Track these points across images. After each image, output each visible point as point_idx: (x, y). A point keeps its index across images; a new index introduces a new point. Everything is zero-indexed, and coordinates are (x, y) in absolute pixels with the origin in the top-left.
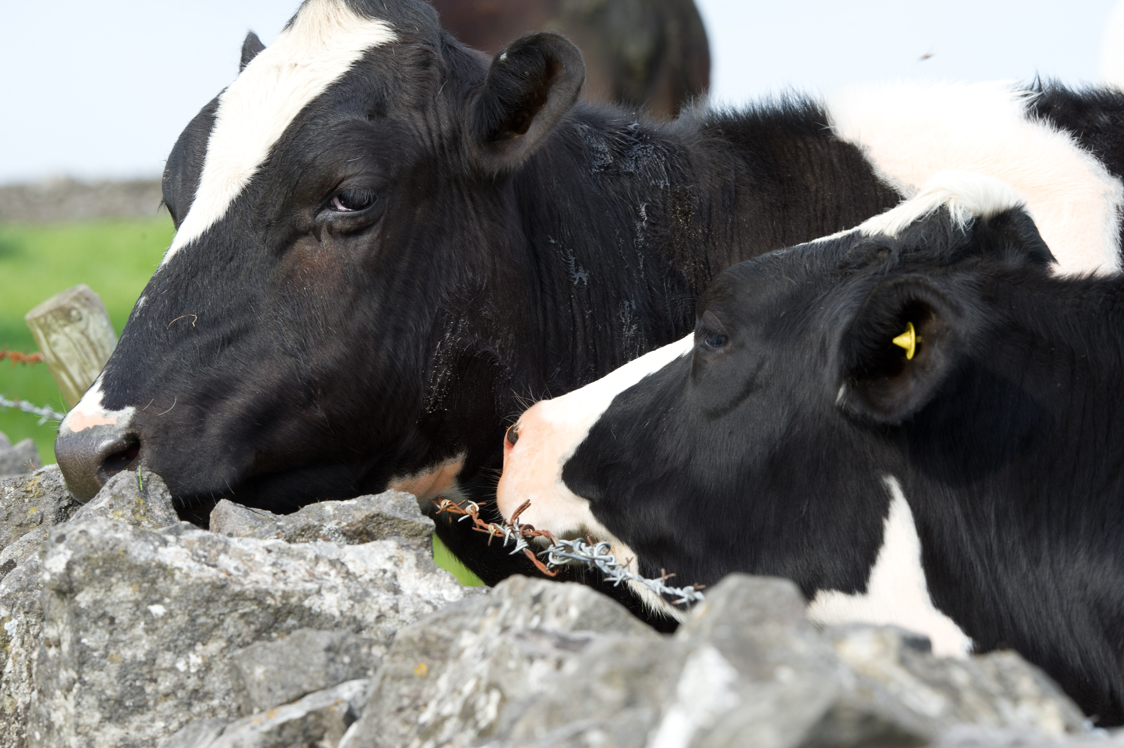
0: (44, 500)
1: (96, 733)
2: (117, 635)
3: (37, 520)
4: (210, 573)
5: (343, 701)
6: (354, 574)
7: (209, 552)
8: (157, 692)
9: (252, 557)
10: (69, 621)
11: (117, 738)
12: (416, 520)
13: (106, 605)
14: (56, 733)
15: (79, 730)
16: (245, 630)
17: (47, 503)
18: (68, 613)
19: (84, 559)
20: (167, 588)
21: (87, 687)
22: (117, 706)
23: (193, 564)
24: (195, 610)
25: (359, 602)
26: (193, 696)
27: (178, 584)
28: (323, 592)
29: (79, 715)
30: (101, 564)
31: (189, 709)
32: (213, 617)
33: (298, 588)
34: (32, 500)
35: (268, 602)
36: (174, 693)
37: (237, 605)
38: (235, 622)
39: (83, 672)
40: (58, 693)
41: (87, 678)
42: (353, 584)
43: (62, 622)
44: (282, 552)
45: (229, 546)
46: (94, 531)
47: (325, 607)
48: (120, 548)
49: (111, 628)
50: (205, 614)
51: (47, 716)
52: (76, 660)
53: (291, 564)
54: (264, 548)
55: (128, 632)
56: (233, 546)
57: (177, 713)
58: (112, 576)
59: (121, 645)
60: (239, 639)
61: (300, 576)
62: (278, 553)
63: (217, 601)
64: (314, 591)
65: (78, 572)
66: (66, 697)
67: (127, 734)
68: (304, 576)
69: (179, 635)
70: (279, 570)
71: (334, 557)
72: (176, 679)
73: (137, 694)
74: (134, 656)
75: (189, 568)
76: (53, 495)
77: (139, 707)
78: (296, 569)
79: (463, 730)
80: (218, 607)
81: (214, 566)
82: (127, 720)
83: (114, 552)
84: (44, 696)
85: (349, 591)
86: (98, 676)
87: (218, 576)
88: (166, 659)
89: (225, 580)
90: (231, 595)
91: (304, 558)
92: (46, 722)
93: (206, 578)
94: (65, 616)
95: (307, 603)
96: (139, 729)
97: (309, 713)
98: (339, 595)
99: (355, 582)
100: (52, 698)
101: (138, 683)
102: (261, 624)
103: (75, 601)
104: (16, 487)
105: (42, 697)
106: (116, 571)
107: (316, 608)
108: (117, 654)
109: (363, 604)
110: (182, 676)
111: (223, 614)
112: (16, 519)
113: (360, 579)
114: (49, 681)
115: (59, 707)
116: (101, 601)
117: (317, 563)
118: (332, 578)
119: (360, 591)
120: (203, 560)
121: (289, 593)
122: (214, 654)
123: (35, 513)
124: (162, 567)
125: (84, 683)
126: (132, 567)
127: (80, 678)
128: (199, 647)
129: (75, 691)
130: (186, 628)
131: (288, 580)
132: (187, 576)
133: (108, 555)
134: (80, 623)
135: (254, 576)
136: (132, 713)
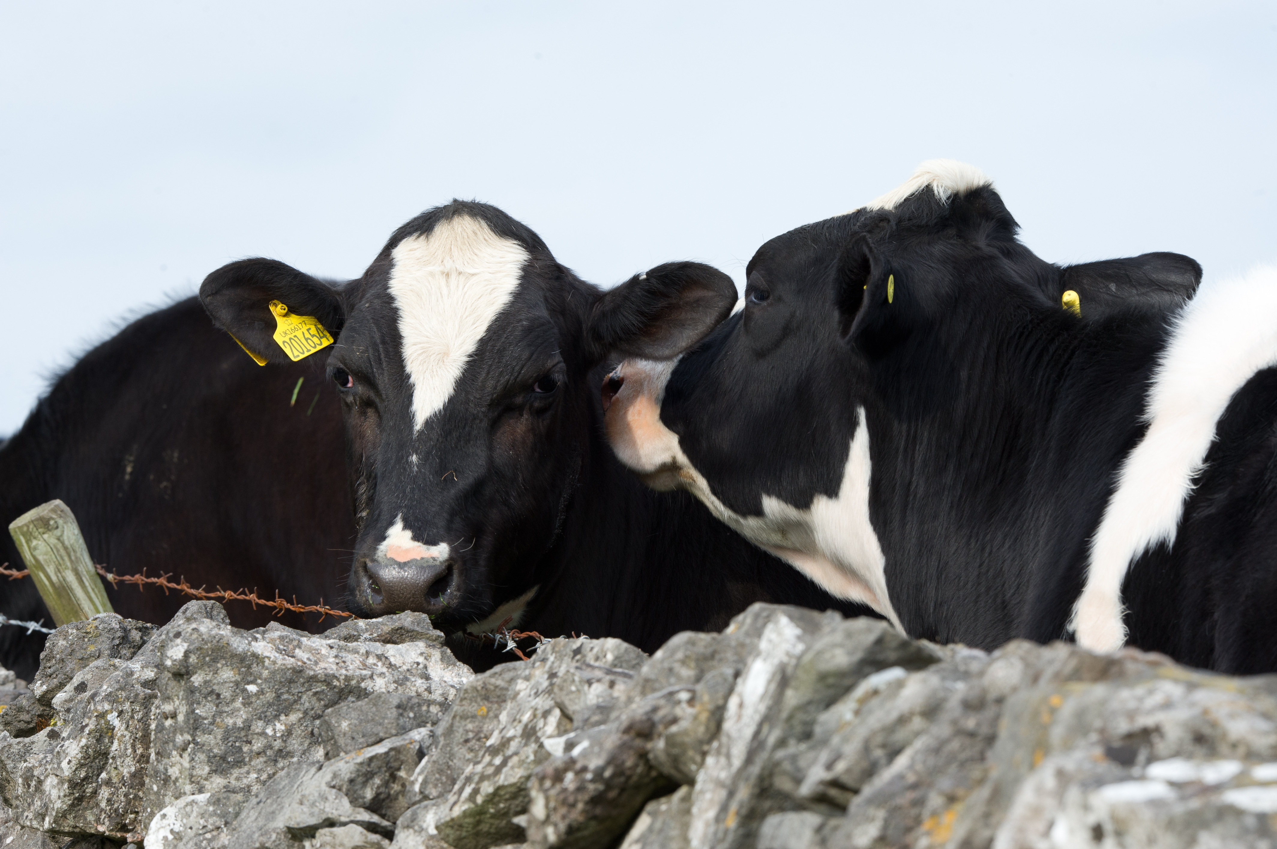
0: (100, 639)
1: (205, 782)
2: (222, 707)
3: (96, 655)
4: (290, 661)
5: (415, 741)
6: (395, 665)
7: (287, 646)
8: (251, 751)
9: (319, 651)
10: (185, 697)
11: (221, 786)
12: (430, 632)
13: (214, 684)
14: (172, 784)
15: (193, 780)
16: (317, 705)
17: (103, 642)
18: (184, 690)
19: (197, 649)
20: (259, 672)
21: (199, 747)
22: (221, 762)
23: (277, 655)
24: (280, 689)
25: (401, 685)
26: (278, 754)
27: (267, 669)
28: (375, 677)
29: (193, 768)
30: (210, 653)
31: (275, 765)
32: (293, 695)
33: (357, 674)
34: (91, 639)
35: (335, 684)
36: (264, 752)
37: (311, 685)
38: (309, 698)
39: (196, 735)
40: (174, 753)
41: (199, 740)
42: (395, 673)
43: (178, 699)
44: (340, 648)
45: (302, 643)
46: (203, 629)
47: (376, 688)
48: (224, 641)
49: (218, 701)
50: (288, 692)
51: (165, 772)
52: (191, 726)
53: (349, 657)
54: (327, 645)
55: (230, 705)
56: (304, 643)
57: (266, 767)
58: (218, 662)
59: (225, 714)
60: (313, 712)
61: (356, 665)
62: (338, 649)
63: (297, 682)
64: (368, 676)
65: (193, 659)
66: (181, 756)
67: (229, 782)
68: (358, 666)
69: (267, 707)
70: (340, 661)
71: (379, 652)
72: (266, 741)
73: (237, 752)
74: (235, 724)
75: (274, 656)
76: (107, 635)
77: (238, 762)
78: (352, 661)
79: (526, 745)
80: (298, 686)
81: (293, 657)
82: (229, 772)
83: (219, 644)
84: (162, 757)
85: (393, 677)
86: (207, 739)
87: (297, 664)
88: (258, 726)
89: (302, 666)
90: (307, 678)
91: (358, 653)
92: (163, 776)
93: (288, 664)
94: (181, 693)
95: (363, 685)
96: (238, 779)
97: (391, 749)
98: (386, 679)
99: (396, 671)
100: (169, 758)
101: (237, 744)
102: (329, 700)
103: (190, 681)
104: (78, 629)
105: (160, 758)
106: (221, 659)
107: (369, 689)
108: (221, 721)
109: (405, 686)
110: (270, 739)
111: (301, 692)
112: (79, 655)
113: (399, 669)
114: (166, 745)
115: (175, 763)
116: (210, 681)
117: (367, 657)
118: (379, 667)
119: (401, 677)
120: (284, 652)
121: (350, 677)
122: (294, 722)
123: (93, 649)
124: (255, 656)
125: (196, 744)
126: (234, 655)
127: (194, 740)
128: (283, 717)
129: (189, 750)
130: (273, 702)
131: (348, 668)
132: (274, 663)
133: (215, 646)
134: (194, 698)
135: (322, 665)
136: (232, 767)
